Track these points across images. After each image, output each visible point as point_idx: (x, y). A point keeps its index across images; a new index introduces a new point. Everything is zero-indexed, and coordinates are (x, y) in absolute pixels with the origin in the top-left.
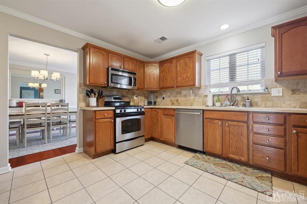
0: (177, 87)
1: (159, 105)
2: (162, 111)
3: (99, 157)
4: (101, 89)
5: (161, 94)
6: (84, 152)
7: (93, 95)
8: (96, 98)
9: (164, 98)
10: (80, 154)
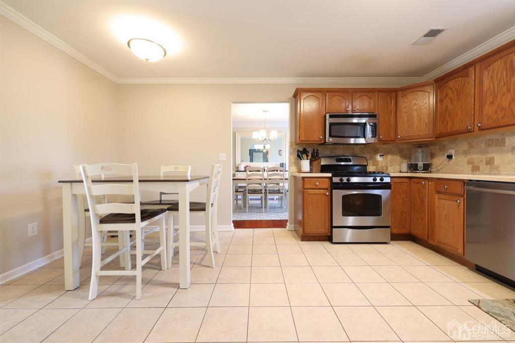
0: (481, 129)
1: (438, 171)
2: (433, 183)
3: (309, 240)
4: (316, 147)
5: (443, 148)
6: (295, 230)
7: (304, 156)
8: (309, 161)
9: (450, 157)
10: (290, 232)
